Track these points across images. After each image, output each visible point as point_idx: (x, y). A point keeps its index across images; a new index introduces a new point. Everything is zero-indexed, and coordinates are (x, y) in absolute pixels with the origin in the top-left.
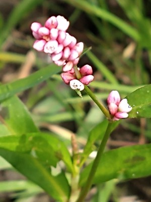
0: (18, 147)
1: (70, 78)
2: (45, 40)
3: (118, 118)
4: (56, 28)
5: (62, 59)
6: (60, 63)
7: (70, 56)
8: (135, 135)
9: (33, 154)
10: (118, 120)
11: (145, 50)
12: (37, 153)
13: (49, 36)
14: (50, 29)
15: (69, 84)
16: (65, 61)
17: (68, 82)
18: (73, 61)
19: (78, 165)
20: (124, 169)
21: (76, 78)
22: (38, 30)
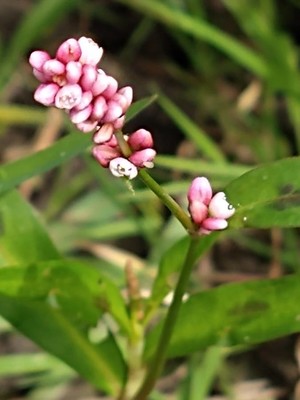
0: (21, 290)
1: (109, 154)
2: (56, 83)
3: (209, 230)
4: (77, 60)
5: (90, 119)
6: (88, 128)
7: (105, 114)
8: (263, 262)
9: (52, 301)
10: (208, 233)
11: (280, 96)
12: (59, 299)
13: (64, 76)
14: (65, 64)
15: (107, 166)
16: (96, 123)
17: (105, 162)
18: (113, 123)
19: (141, 321)
20: (228, 328)
21: (122, 155)
22: (42, 67)
